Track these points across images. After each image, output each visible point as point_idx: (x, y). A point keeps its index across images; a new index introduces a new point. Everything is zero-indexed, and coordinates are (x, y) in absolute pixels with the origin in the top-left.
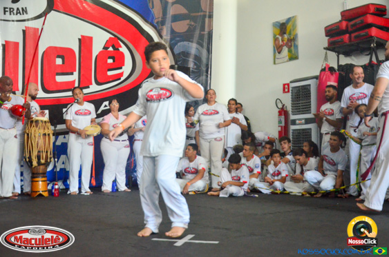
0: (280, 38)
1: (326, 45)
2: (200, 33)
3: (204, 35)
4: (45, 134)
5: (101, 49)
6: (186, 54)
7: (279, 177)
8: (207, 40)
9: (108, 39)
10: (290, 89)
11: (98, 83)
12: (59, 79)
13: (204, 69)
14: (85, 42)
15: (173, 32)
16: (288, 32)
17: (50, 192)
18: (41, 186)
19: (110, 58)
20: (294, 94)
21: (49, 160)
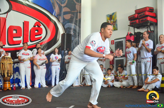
0: (110, 21)
1: (129, 24)
2: (76, 19)
3: (77, 20)
4: (10, 63)
5: (32, 27)
6: (70, 28)
8: (78, 22)
9: (35, 22)
10: (114, 43)
11: (31, 41)
13: (77, 35)
14: (26, 24)
15: (64, 19)
16: (113, 19)
18: (8, 85)
19: (36, 30)
20: (116, 45)
21: (12, 74)
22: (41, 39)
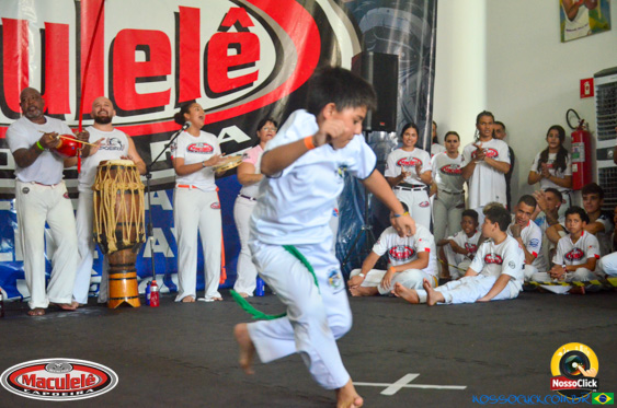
4: (129, 192)
5: (215, 31)
6: (383, 32)
7: (583, 260)
8: (427, 2)
9: (227, 11)
10: (595, 89)
11: (211, 94)
12: (143, 88)
14: (187, 19)
17: (143, 298)
18: (126, 288)
19: (231, 46)
20: (602, 99)
21: (138, 240)
22: (256, 84)
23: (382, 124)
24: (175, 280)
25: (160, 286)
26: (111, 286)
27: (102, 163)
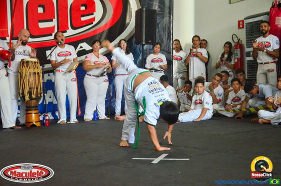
4: (35, 73)
7: (240, 102)
10: (245, 25)
11: (74, 28)
12: (42, 25)
13: (167, 11)
18: (34, 117)
19: (82, 6)
20: (248, 29)
21: (39, 96)
22: (94, 23)
23: (150, 41)
24: (57, 114)
25: (50, 116)
26: (27, 117)
27: (22, 60)
